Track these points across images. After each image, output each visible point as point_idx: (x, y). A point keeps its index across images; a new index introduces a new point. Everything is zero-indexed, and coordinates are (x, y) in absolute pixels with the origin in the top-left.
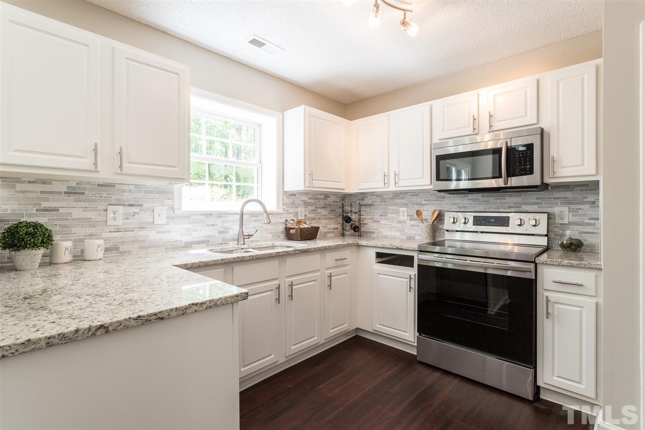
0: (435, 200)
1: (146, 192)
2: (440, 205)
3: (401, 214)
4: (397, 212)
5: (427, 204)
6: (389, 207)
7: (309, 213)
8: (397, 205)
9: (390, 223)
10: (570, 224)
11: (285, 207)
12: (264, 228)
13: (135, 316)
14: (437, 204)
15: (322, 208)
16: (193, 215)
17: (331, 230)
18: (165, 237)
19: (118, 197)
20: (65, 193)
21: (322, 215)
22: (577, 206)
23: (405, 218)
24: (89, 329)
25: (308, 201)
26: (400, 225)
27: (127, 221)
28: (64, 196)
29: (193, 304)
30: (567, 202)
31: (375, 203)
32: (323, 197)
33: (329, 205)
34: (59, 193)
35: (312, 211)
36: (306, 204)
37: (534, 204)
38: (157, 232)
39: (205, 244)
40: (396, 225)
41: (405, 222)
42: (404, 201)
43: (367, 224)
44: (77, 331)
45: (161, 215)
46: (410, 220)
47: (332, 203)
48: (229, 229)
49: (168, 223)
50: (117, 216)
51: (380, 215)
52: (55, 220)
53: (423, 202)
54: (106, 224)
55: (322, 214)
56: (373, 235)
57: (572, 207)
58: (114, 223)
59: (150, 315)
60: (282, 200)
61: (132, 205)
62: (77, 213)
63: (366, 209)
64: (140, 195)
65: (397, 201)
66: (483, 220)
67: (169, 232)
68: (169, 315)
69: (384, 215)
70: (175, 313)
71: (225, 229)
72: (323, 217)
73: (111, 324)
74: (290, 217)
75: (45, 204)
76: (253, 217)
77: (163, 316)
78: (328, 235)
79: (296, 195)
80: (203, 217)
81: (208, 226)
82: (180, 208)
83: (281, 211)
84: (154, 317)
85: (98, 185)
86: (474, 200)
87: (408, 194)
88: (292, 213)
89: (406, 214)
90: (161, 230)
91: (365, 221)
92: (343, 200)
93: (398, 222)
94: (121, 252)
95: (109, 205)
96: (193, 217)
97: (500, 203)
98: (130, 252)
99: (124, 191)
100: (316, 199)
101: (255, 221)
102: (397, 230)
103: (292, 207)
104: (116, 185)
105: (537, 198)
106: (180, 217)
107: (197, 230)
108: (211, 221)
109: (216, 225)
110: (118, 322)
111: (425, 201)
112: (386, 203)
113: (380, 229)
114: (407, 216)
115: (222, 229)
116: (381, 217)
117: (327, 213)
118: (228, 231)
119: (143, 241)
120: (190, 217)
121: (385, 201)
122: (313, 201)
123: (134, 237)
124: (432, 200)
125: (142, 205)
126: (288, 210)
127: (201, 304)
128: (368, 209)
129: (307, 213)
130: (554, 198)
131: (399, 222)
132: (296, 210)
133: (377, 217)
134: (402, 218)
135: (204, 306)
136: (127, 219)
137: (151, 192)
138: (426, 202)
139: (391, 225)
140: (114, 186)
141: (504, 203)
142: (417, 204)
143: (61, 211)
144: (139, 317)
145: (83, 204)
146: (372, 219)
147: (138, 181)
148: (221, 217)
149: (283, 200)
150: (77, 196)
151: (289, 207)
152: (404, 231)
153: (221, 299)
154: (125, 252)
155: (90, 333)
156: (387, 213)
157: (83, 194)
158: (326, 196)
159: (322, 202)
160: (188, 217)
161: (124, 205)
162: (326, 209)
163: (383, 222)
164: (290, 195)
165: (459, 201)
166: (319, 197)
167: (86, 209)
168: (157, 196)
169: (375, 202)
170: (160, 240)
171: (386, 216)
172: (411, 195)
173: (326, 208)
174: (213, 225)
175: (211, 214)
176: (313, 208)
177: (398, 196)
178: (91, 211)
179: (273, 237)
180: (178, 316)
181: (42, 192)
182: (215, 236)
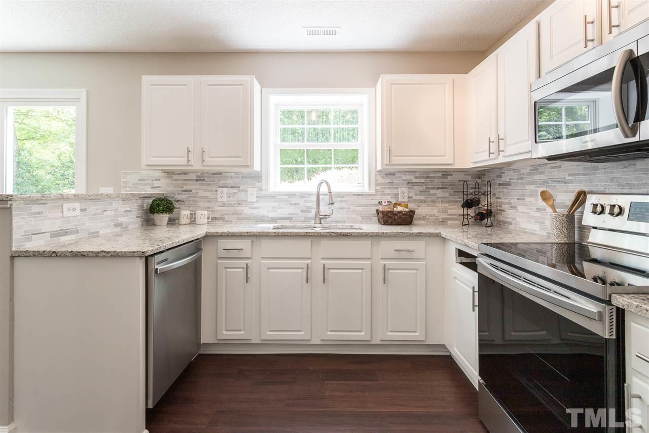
0: (583, 175)
1: (242, 177)
2: (591, 181)
4: (536, 194)
5: (571, 182)
6: (527, 187)
7: (416, 195)
8: (535, 182)
9: (528, 211)
11: (378, 188)
12: (351, 210)
13: (70, 251)
14: (586, 180)
15: (438, 188)
16: (277, 195)
17: (456, 217)
18: (256, 212)
19: (224, 182)
20: (196, 180)
21: (437, 198)
24: (49, 252)
25: (414, 180)
26: (538, 214)
27: (230, 199)
28: (194, 182)
29: (102, 251)
31: (512, 181)
32: (440, 175)
33: (451, 185)
34: (192, 180)
35: (420, 192)
36: (411, 185)
38: (250, 208)
39: (288, 221)
40: (535, 214)
42: (543, 177)
43: (504, 211)
44: (44, 251)
45: (252, 195)
47: (457, 183)
48: (312, 208)
49: (257, 201)
50: (223, 195)
51: (517, 199)
52: (190, 197)
53: (568, 178)
54: (216, 200)
55: (438, 196)
58: (221, 200)
59: (77, 252)
60: (374, 180)
61: (233, 187)
62: (201, 193)
63: (504, 190)
64: (238, 180)
65: (536, 177)
67: (259, 208)
68: (88, 254)
69: (521, 198)
70: (91, 255)
71: (308, 208)
72: (440, 200)
73: (59, 252)
74: (385, 200)
75: (185, 187)
76: (338, 197)
77: (85, 254)
78: (449, 222)
79: (395, 175)
80: (287, 197)
81: (291, 204)
82: (267, 190)
83: (373, 192)
84: (79, 254)
85: (213, 174)
86: (645, 171)
88: (388, 194)
90: (252, 206)
91: (503, 206)
92: (480, 178)
93: (537, 209)
94: (226, 221)
95: (219, 187)
96: (278, 197)
98: (231, 221)
99: (228, 177)
100: (428, 177)
101: (341, 201)
102: (536, 222)
103: (390, 188)
104: (223, 173)
106: (267, 196)
107: (281, 208)
108: (294, 200)
109: (299, 204)
110: (62, 251)
111: (569, 175)
112: (523, 181)
113: (518, 219)
115: (305, 209)
116: (518, 202)
117: (447, 195)
118: (311, 211)
119: (240, 214)
120: (276, 197)
121: (522, 178)
122: (423, 180)
123: (234, 211)
125: (239, 187)
126: (383, 191)
127: (108, 252)
128: (505, 190)
129: (412, 194)
132: (395, 191)
133: (514, 201)
135: (110, 254)
136: (230, 197)
137: (245, 177)
138: (571, 178)
139: (529, 213)
140: (222, 174)
142: (558, 182)
143: (193, 191)
144: (72, 251)
145: (205, 187)
146: (509, 204)
147: (235, 170)
148: (303, 197)
149: (376, 180)
150: (201, 182)
151: (385, 188)
152: (544, 223)
153: (121, 252)
154: (228, 221)
155: (50, 255)
156: (524, 195)
157: (204, 180)
158: (446, 173)
159: (437, 182)
160: (273, 197)
161: (228, 187)
162: (445, 190)
163: (521, 208)
164: (386, 174)
165: (620, 175)
166: (431, 175)
167: (205, 190)
168: (250, 180)
169: (512, 179)
170: (252, 214)
171: (524, 199)
172: (551, 168)
173: (446, 188)
174: (296, 204)
175: (294, 195)
176: (422, 189)
177: (537, 169)
178: (209, 191)
179: (363, 219)
180: (93, 256)
181: (184, 180)
182: (298, 214)
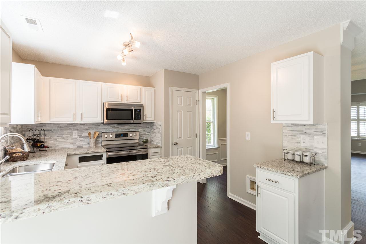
0: (94, 127)
2: (97, 129)
3: (74, 134)
4: (71, 134)
5: (90, 129)
6: (64, 131)
8: (71, 129)
10: (143, 134)
22: (145, 129)
23: (77, 136)
26: (73, 141)
30: (142, 128)
31: (52, 129)
37: (134, 128)
40: (70, 141)
41: (76, 139)
42: (75, 128)
46: (80, 137)
51: (57, 136)
53: (88, 128)
56: (51, 149)
57: (143, 129)
66: (119, 135)
69: (61, 136)
86: (113, 127)
87: (78, 124)
89: (77, 134)
97: (123, 128)
102: (70, 144)
105: (135, 126)
112: (62, 129)
113: (57, 145)
114: (78, 135)
116: (58, 137)
121: (61, 128)
124: (93, 127)
130: (139, 126)
131: (72, 139)
133: (54, 137)
134: (74, 137)
139: (66, 141)
141: (124, 128)
142: (84, 129)
146: (50, 139)
152: (75, 143)
163: (59, 140)
165: (106, 128)
172: (80, 125)
177: (70, 125)
